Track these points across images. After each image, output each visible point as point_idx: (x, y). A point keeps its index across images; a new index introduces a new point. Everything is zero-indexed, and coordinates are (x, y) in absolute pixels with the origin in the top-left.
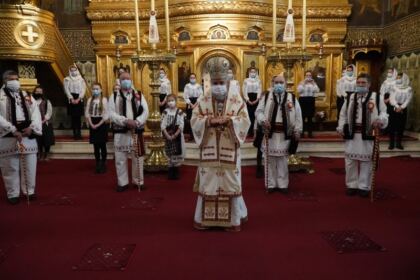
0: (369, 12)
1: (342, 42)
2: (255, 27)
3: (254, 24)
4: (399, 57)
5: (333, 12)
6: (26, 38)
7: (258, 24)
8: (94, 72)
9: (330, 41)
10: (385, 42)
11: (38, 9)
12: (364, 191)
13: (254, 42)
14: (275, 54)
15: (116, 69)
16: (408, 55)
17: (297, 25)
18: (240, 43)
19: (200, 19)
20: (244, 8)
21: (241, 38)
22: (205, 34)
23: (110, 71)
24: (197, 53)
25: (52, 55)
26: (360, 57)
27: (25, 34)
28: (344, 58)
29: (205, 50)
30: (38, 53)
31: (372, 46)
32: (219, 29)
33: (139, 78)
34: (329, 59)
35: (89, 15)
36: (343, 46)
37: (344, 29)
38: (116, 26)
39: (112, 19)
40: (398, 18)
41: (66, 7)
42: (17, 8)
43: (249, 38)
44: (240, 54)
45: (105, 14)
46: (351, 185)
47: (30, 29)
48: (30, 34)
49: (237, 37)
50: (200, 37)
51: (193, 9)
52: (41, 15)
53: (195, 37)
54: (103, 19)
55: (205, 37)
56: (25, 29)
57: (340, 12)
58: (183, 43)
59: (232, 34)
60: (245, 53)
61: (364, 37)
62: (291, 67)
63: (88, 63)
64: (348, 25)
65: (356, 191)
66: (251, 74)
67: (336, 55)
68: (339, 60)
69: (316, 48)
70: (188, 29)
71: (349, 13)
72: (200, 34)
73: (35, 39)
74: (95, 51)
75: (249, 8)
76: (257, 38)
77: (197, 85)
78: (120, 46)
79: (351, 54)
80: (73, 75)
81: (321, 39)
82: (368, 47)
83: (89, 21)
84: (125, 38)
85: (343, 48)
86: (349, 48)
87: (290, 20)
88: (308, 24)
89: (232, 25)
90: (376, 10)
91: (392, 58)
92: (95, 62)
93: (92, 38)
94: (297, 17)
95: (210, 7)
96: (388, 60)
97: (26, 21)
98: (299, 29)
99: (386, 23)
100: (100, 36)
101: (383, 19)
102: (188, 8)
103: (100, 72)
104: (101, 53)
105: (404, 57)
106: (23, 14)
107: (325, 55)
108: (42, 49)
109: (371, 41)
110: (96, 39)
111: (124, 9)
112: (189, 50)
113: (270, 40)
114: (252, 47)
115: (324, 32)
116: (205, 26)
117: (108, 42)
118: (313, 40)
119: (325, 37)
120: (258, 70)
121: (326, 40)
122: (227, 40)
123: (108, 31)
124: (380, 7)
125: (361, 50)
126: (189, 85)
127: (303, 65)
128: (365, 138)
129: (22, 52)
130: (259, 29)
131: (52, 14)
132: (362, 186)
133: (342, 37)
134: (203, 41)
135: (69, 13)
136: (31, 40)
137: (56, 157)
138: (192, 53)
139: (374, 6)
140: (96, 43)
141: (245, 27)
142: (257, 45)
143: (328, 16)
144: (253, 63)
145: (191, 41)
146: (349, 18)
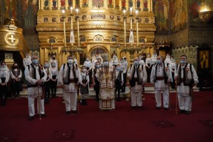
0: (164, 30)
1: (153, 42)
2: (115, 36)
3: (114, 34)
4: (177, 49)
5: (148, 29)
6: (10, 40)
7: (116, 34)
8: (38, 56)
9: (148, 42)
10: (171, 42)
11: (16, 27)
12: (187, 111)
13: (115, 42)
14: (125, 48)
15: (49, 54)
16: (181, 48)
17: (135, 35)
18: (108, 42)
19: (90, 32)
20: (110, 27)
21: (109, 40)
22: (92, 38)
23: (47, 55)
24: (89, 47)
25: (21, 48)
26: (161, 49)
27: (10, 38)
28: (154, 49)
29: (92, 46)
30: (15, 47)
31: (166, 44)
32: (99, 37)
33: (61, 58)
34: (148, 50)
35: (37, 29)
36: (153, 44)
37: (154, 37)
38: (50, 34)
39: (48, 31)
40: (176, 32)
41: (25, 26)
42: (7, 27)
43: (112, 40)
44: (108, 47)
45: (45, 29)
46: (182, 108)
47: (12, 36)
48: (12, 39)
49: (107, 40)
50: (90, 40)
51: (87, 27)
52: (17, 30)
53: (88, 40)
54: (44, 31)
55: (93, 40)
56: (10, 36)
57: (151, 29)
58: (82, 43)
59: (105, 38)
60: (111, 47)
61: (162, 40)
62: (133, 54)
63: (36, 51)
64: (155, 35)
65: (184, 111)
66: (114, 57)
67: (151, 48)
68: (152, 50)
69: (142, 45)
70: (85, 36)
71: (155, 30)
72: (90, 39)
73: (14, 41)
74: (40, 46)
75: (112, 27)
76: (115, 40)
77: (90, 62)
78: (52, 44)
79: (157, 47)
80: (28, 57)
81: (144, 41)
82: (164, 44)
83: (37, 32)
84: (54, 40)
85: (153, 45)
86: (156, 45)
87: (131, 33)
88: (139, 34)
89: (104, 34)
90: (166, 29)
91: (174, 49)
92: (39, 51)
93: (38, 40)
94: (135, 31)
95: (95, 27)
96: (173, 50)
97: (10, 32)
98: (136, 37)
99: (171, 34)
100: (42, 39)
101: (169, 33)
102: (84, 27)
103: (42, 56)
104: (43, 47)
105: (179, 49)
106: (9, 30)
107: (146, 48)
108: (17, 46)
109: (165, 42)
110: (40, 41)
111: (54, 27)
112: (85, 45)
113: (122, 41)
114: (114, 44)
115: (145, 38)
116: (92, 35)
117: (46, 42)
118: (140, 41)
119: (146, 40)
120: (116, 55)
121: (146, 41)
122: (103, 41)
123: (46, 37)
124: (168, 28)
125: (161, 46)
126: (86, 62)
127: (138, 53)
128: (185, 85)
129: (8, 47)
130: (117, 36)
131: (22, 30)
132: (186, 109)
133: (153, 40)
134: (91, 42)
135: (27, 28)
136: (12, 41)
137: (22, 97)
138: (86, 47)
139: (165, 27)
140: (40, 42)
141: (110, 35)
142: (116, 44)
143: (147, 31)
144: (114, 51)
145: (86, 42)
146: (155, 32)
